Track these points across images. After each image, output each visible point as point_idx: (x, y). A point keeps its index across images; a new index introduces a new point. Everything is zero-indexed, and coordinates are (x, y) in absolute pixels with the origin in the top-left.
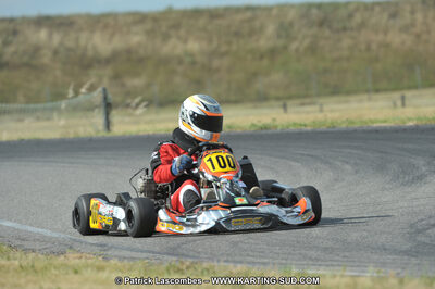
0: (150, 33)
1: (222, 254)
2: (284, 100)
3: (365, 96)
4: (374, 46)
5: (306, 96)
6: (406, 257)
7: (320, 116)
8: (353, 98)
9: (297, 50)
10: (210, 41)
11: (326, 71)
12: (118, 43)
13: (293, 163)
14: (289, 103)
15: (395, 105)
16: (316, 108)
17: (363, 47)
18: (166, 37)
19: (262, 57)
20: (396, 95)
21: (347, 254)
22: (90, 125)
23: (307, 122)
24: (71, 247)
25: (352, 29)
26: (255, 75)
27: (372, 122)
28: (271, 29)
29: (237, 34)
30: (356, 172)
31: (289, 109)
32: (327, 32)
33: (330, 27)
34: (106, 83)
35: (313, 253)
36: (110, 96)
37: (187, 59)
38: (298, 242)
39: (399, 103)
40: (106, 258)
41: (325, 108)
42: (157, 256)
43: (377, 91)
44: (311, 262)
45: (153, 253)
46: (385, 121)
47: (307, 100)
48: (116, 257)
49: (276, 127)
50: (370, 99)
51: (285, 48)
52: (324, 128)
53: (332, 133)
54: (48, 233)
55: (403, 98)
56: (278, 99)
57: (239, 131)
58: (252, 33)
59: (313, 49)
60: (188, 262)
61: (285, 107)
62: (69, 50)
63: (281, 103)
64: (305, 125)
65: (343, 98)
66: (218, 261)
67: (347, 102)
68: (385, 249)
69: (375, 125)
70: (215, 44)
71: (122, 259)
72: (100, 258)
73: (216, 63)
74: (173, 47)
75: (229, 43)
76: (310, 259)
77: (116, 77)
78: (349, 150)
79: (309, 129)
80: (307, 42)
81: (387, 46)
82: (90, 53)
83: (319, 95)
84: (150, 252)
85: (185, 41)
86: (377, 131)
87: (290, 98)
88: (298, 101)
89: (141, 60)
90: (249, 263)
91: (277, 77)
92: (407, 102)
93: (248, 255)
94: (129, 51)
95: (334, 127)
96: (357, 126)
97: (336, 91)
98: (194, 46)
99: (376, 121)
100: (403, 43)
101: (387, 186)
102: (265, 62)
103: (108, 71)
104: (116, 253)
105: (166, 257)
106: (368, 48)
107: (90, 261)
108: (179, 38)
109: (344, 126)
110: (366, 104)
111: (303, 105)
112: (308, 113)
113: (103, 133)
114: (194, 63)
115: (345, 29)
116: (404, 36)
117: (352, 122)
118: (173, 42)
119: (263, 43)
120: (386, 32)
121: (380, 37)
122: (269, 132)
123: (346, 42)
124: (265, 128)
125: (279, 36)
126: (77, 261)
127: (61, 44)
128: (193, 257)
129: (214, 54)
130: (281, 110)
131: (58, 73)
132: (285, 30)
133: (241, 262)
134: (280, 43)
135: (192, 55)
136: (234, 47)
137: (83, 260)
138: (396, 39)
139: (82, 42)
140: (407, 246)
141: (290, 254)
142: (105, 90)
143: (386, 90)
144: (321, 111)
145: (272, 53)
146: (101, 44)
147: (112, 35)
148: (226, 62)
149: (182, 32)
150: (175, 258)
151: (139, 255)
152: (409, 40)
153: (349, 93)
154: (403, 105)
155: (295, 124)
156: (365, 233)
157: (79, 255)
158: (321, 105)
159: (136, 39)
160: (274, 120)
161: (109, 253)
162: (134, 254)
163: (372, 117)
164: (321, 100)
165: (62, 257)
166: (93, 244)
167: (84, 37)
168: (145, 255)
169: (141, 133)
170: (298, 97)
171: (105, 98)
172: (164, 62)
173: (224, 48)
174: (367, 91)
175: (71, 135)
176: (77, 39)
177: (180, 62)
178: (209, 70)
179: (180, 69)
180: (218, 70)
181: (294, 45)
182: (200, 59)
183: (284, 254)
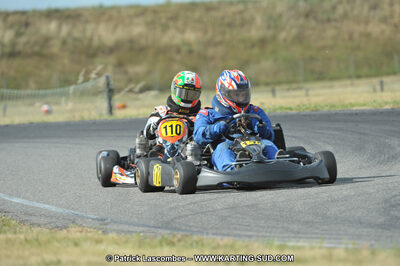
0: (151, 24)
1: (212, 228)
2: (272, 85)
3: (348, 82)
4: (356, 36)
5: (293, 81)
6: (380, 230)
7: (305, 100)
8: (337, 83)
9: (285, 40)
10: (205, 32)
11: (312, 59)
12: (121, 34)
14: (277, 88)
15: (375, 91)
16: (303, 92)
17: (346, 36)
18: (165, 28)
19: (253, 46)
20: (376, 81)
21: (326, 227)
22: (94, 109)
23: (293, 106)
24: (73, 222)
25: (336, 20)
26: (247, 62)
27: (352, 105)
29: (230, 25)
31: (277, 94)
32: (313, 23)
33: (315, 18)
34: (110, 68)
35: (295, 227)
36: (112, 82)
37: (184, 49)
38: (281, 217)
39: (378, 88)
40: (105, 232)
41: (311, 92)
42: (153, 230)
43: (359, 77)
44: (293, 235)
45: (149, 226)
46: (364, 105)
47: (294, 86)
48: (114, 230)
50: (352, 85)
51: (274, 38)
52: (308, 112)
53: (315, 115)
54: (54, 209)
55: (382, 83)
56: (267, 84)
58: (244, 23)
59: (299, 39)
60: (179, 235)
61: (273, 92)
62: (76, 39)
63: (270, 88)
64: (291, 109)
65: (327, 84)
66: (207, 234)
67: (331, 87)
68: (361, 223)
69: (355, 108)
70: (210, 34)
71: (119, 232)
72: (100, 232)
73: (211, 52)
74: (172, 37)
75: (223, 33)
76: (292, 231)
77: (120, 65)
79: (294, 112)
80: (294, 32)
81: (368, 35)
82: (96, 43)
83: (306, 80)
84: (146, 226)
85: (183, 32)
86: (356, 114)
87: (280, 83)
88: (285, 87)
89: (142, 49)
90: (235, 236)
91: (267, 64)
92: (385, 87)
93: (235, 229)
94: (131, 41)
95: (317, 110)
96: (338, 109)
97: (321, 76)
98: (191, 36)
99: (356, 105)
100: (383, 32)
101: (364, 165)
102: (256, 51)
103: (112, 60)
104: (115, 227)
105: (160, 231)
107: (90, 235)
108: (177, 29)
109: (326, 109)
110: (349, 89)
111: (288, 90)
112: (294, 97)
113: (106, 117)
114: (191, 52)
115: (329, 20)
116: (383, 26)
117: (333, 106)
118: (171, 32)
119: (255, 33)
120: (367, 23)
121: (361, 28)
123: (331, 32)
125: (269, 27)
126: (79, 234)
127: (69, 34)
128: (185, 230)
129: (209, 44)
130: (270, 95)
131: (66, 61)
132: (274, 21)
133: (228, 235)
134: (270, 33)
135: (188, 44)
136: (228, 37)
137: (84, 234)
138: (375, 29)
139: (89, 33)
141: (274, 227)
142: (108, 78)
143: (368, 76)
144: (307, 95)
145: (263, 42)
146: (106, 34)
147: (116, 27)
148: (220, 50)
149: (180, 23)
150: (169, 232)
151: (136, 229)
152: (388, 29)
153: (333, 79)
154: (382, 90)
155: (281, 108)
156: (343, 208)
157: (80, 229)
158: (307, 90)
159: (138, 29)
160: (262, 104)
161: (108, 227)
162: (131, 228)
163: (353, 101)
164: (308, 85)
165: (65, 231)
166: (93, 219)
167: (90, 28)
168: (141, 229)
170: (287, 82)
171: (108, 84)
173: (218, 38)
174: (349, 77)
175: (77, 118)
176: (84, 30)
177: (179, 51)
178: (205, 58)
179: (178, 57)
180: (213, 58)
181: (282, 35)
182: (196, 48)
183: (268, 227)
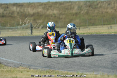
0: (43, 8)
1: (61, 68)
3: (101, 26)
4: (104, 13)
5: (85, 26)
6: (110, 70)
7: (89, 31)
9: (83, 13)
11: (91, 19)
12: (35, 11)
14: (80, 28)
15: (109, 29)
17: (101, 13)
18: (48, 10)
19: (73, 15)
20: (109, 26)
21: (94, 68)
22: (27, 33)
23: (85, 33)
24: (21, 66)
25: (98, 8)
26: (72, 20)
27: (102, 33)
28: (76, 8)
29: (67, 9)
30: (98, 47)
31: (80, 29)
32: (91, 9)
33: (92, 7)
34: (31, 21)
35: (85, 68)
36: (32, 25)
37: (53, 16)
38: (81, 65)
39: (110, 28)
40: (30, 69)
41: (90, 29)
43: (104, 25)
44: (85, 71)
45: (43, 67)
46: (106, 33)
47: (85, 27)
50: (102, 27)
51: (80, 13)
52: (89, 35)
53: (91, 36)
54: (15, 62)
56: (77, 26)
58: (71, 9)
59: (87, 13)
60: (52, 70)
62: (21, 12)
64: (84, 34)
65: (95, 27)
66: (60, 70)
67: (96, 28)
68: (105, 67)
70: (61, 11)
71: (34, 69)
72: (28, 69)
74: (50, 12)
75: (65, 11)
76: (85, 70)
77: (34, 20)
78: (96, 41)
79: (85, 34)
80: (86, 11)
81: (107, 12)
82: (27, 13)
83: (89, 26)
84: (42, 67)
85: (53, 11)
86: (104, 35)
87: (81, 26)
88: (83, 27)
89: (41, 15)
90: (68, 70)
91: (78, 21)
92: (112, 28)
94: (38, 13)
95: (92, 34)
96: (98, 34)
97: (93, 24)
98: (55, 12)
99: (104, 33)
100: (111, 12)
101: (106, 50)
102: (74, 16)
103: (32, 18)
104: (33, 67)
105: (46, 69)
107: (25, 69)
108: (51, 10)
109: (95, 34)
111: (84, 28)
112: (85, 30)
113: (30, 35)
114: (55, 16)
115: (96, 8)
119: (74, 11)
120: (107, 9)
121: (105, 10)
123: (96, 11)
125: (78, 10)
126: (22, 69)
127: (19, 11)
128: (53, 68)
129: (61, 14)
131: (19, 18)
132: (80, 8)
133: (66, 70)
135: (55, 14)
136: (66, 12)
137: (24, 69)
138: (109, 11)
140: (111, 67)
141: (79, 68)
142: (31, 23)
143: (107, 25)
144: (89, 30)
145: (76, 14)
146: (31, 11)
147: (33, 9)
148: (64, 16)
149: (52, 8)
150: (48, 69)
152: (113, 11)
153: (97, 25)
155: (82, 33)
156: (100, 63)
157: (23, 68)
159: (40, 10)
161: (31, 67)
162: (37, 68)
163: (102, 32)
165: (18, 68)
166: (26, 65)
167: (26, 9)
168: (40, 68)
169: (41, 35)
170: (83, 26)
171: (31, 26)
172: (47, 16)
173: (63, 13)
174: (102, 25)
175: (22, 35)
176: (24, 10)
178: (59, 18)
179: (52, 18)
180: (62, 18)
181: (82, 12)
182: (57, 15)
183: (78, 68)
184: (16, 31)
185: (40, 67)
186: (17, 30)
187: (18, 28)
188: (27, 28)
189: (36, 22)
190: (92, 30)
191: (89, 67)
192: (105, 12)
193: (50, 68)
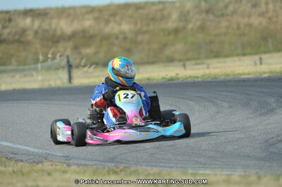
0: (96, 19)
1: (144, 162)
2: (183, 61)
3: (236, 58)
4: (242, 26)
5: (198, 59)
6: (262, 162)
7: (207, 72)
8: (229, 60)
9: (192, 29)
10: (136, 24)
11: (211, 42)
12: (76, 26)
13: (189, 102)
14: (188, 63)
15: (256, 64)
16: (205, 66)
17: (235, 26)
18: (107, 22)
19: (169, 34)
20: (256, 58)
21: (224, 160)
22: (58, 79)
24: (46, 159)
25: (228, 15)
26: (165, 45)
27: (241, 75)
28: (175, 16)
29: (153, 19)
30: (231, 107)
31: (187, 67)
32: (211, 17)
33: (213, 14)
34: (68, 52)
35: (202, 160)
36: (71, 60)
37: (121, 36)
38: (193, 153)
39: (258, 62)
40: (69, 165)
41: (211, 66)
42: (102, 163)
43: (244, 55)
44: (201, 166)
45: (99, 161)
46: (249, 74)
47: (199, 61)
48: (75, 164)
49: (178, 79)
50: (239, 60)
51: (184, 28)
52: (209, 79)
53: (215, 82)
54: (31, 149)
55: (261, 59)
56: (180, 60)
57: (155, 82)
58: (163, 18)
59: (202, 28)
60: (122, 166)
61: (184, 66)
62: (45, 31)
63: (182, 63)
64: (197, 77)
65: (222, 60)
66: (141, 166)
67: (225, 62)
68: (249, 157)
69: (243, 77)
70: (139, 26)
71: (79, 165)
72: (65, 165)
73: (140, 38)
74: (112, 28)
75: (148, 25)
76: (201, 164)
77: (76, 48)
78: (226, 93)
79: (200, 79)
80: (198, 24)
81: (250, 25)
82: (58, 32)
83: (207, 58)
84: (97, 161)
85: (120, 24)
86: (244, 81)
87: (188, 60)
88: (193, 62)
89: (91, 37)
90: (161, 167)
91: (179, 46)
92: (263, 62)
93: (161, 162)
94: (84, 31)
95: (216, 78)
96: (231, 77)
97: (217, 55)
98: (125, 27)
99: (244, 74)
100: (261, 23)
101: (250, 116)
102: (172, 37)
103: (70, 44)
104: (76, 162)
105: (107, 164)
106: (238, 28)
107: (58, 167)
108: (116, 22)
109: (222, 78)
110: (237, 63)
111: (196, 64)
112: (199, 69)
114: (125, 38)
115: (223, 15)
116: (261, 19)
117: (228, 75)
118: (112, 25)
119: (171, 24)
120: (249, 17)
121: (246, 20)
122: (175, 82)
123: (224, 23)
124: (172, 79)
125: (180, 20)
126: (50, 167)
127: (40, 27)
128: (125, 163)
129: (138, 33)
130: (182, 68)
131: (38, 46)
132: (184, 16)
133: (156, 166)
134: (181, 24)
135: (124, 33)
136: (151, 27)
137: (54, 167)
138: (256, 21)
139: (53, 26)
140: (264, 155)
141: (187, 161)
142: (68, 57)
143: (250, 54)
144: (208, 68)
145: (176, 31)
146: (65, 27)
147: (72, 21)
148: (146, 37)
149: (118, 18)
150: (113, 165)
151: (91, 163)
152: (264, 21)
153: (227, 56)
154: (261, 63)
155: (190, 77)
156: (236, 147)
157: (51, 163)
158: (208, 65)
159: (88, 23)
160: (177, 74)
161: (71, 161)
162: (87, 163)
163: (240, 72)
164: (209, 61)
165: (40, 165)
166: (60, 156)
167: (54, 22)
168: (94, 163)
170: (194, 59)
171: (68, 62)
172: (106, 38)
173: (145, 28)
174: (238, 55)
175: (46, 85)
176: (50, 24)
177: (117, 38)
178: (136, 43)
179: (116, 42)
180: (141, 42)
181: (190, 26)
182: (129, 35)
183: (184, 160)
184: (32, 75)
185: (92, 160)
186: (34, 73)
187: (36, 69)
188: (57, 68)
189: (80, 53)
190: (215, 68)
191: (211, 157)
192: (246, 25)
193: (118, 162)
